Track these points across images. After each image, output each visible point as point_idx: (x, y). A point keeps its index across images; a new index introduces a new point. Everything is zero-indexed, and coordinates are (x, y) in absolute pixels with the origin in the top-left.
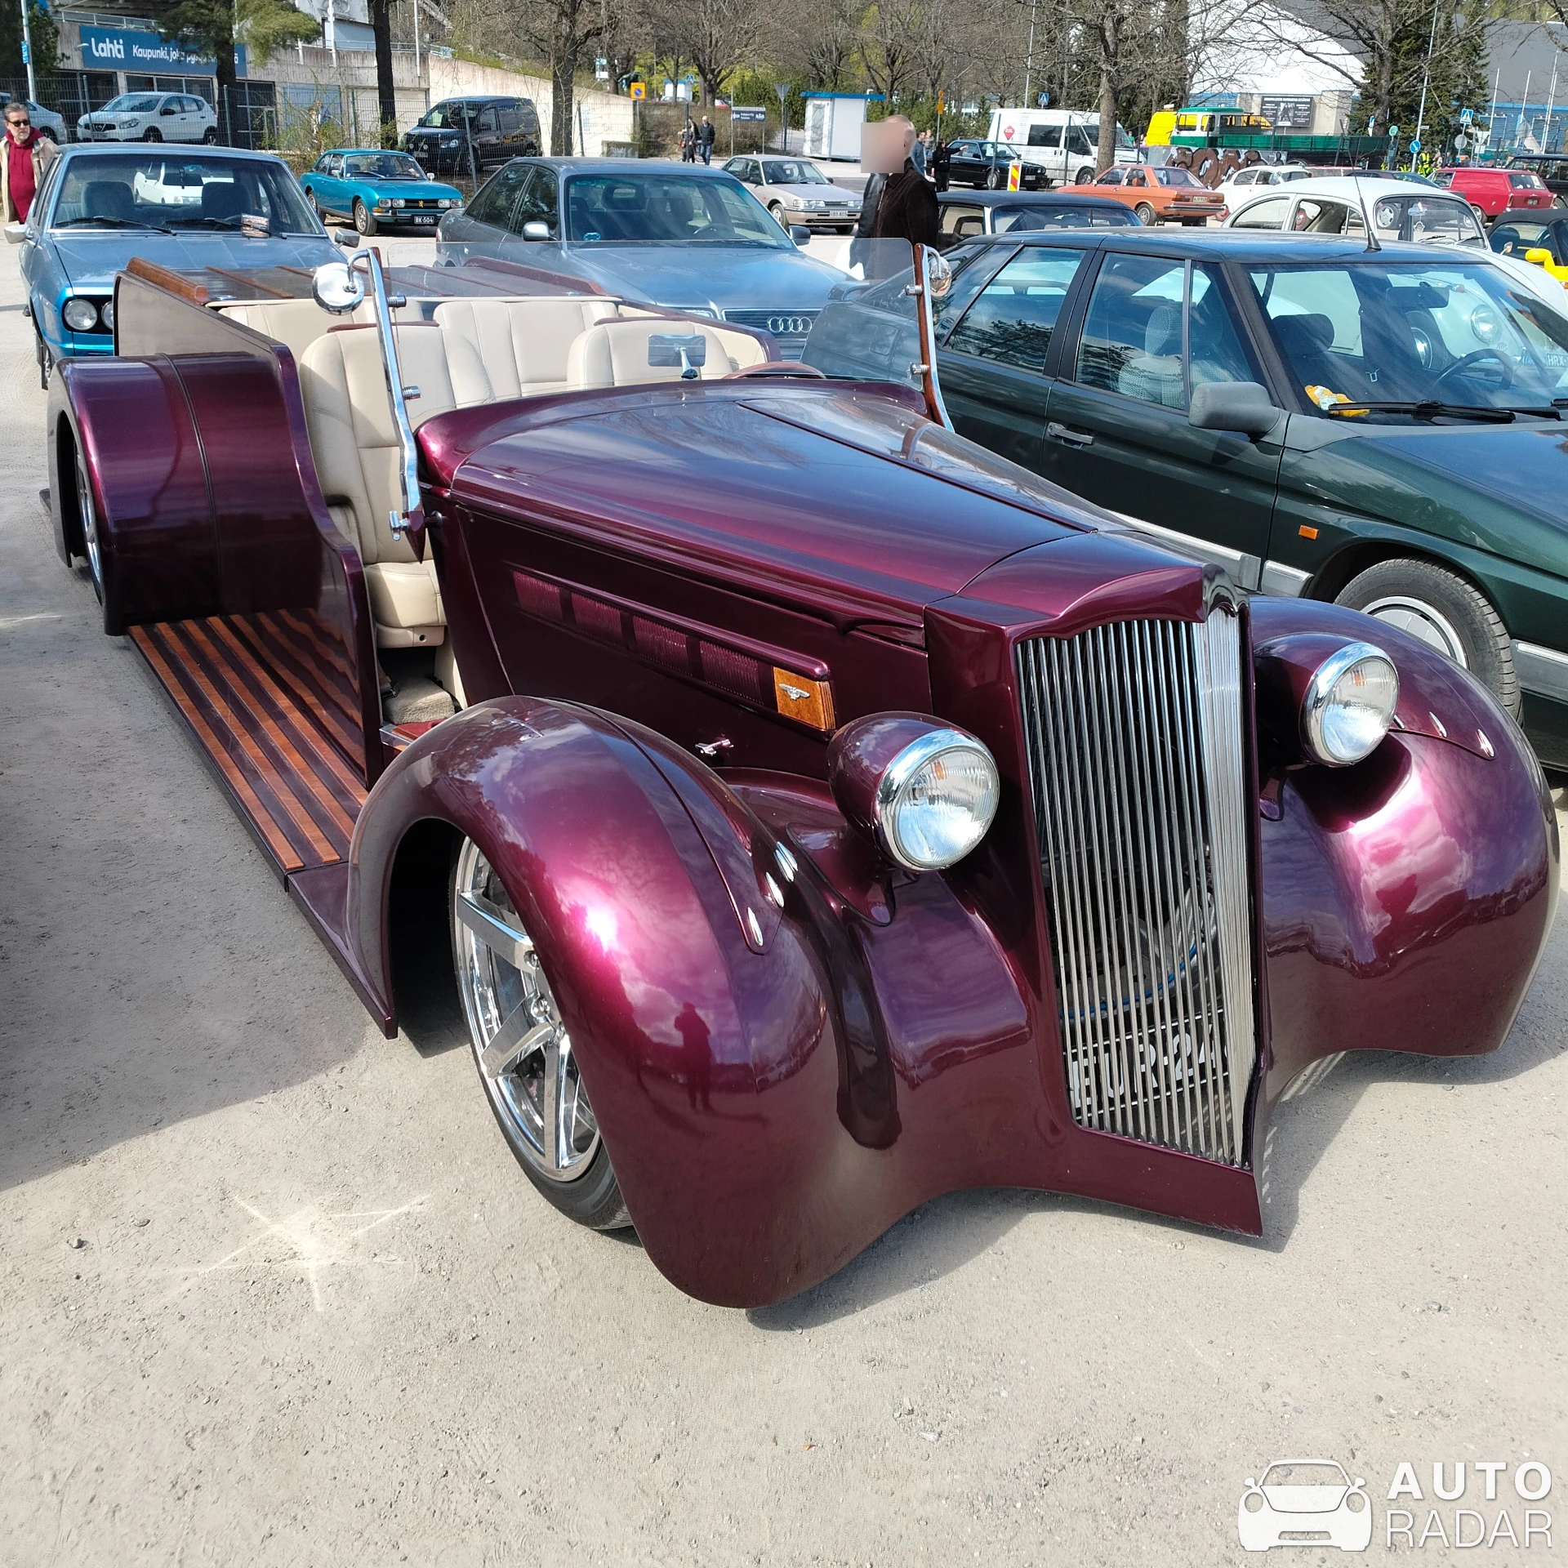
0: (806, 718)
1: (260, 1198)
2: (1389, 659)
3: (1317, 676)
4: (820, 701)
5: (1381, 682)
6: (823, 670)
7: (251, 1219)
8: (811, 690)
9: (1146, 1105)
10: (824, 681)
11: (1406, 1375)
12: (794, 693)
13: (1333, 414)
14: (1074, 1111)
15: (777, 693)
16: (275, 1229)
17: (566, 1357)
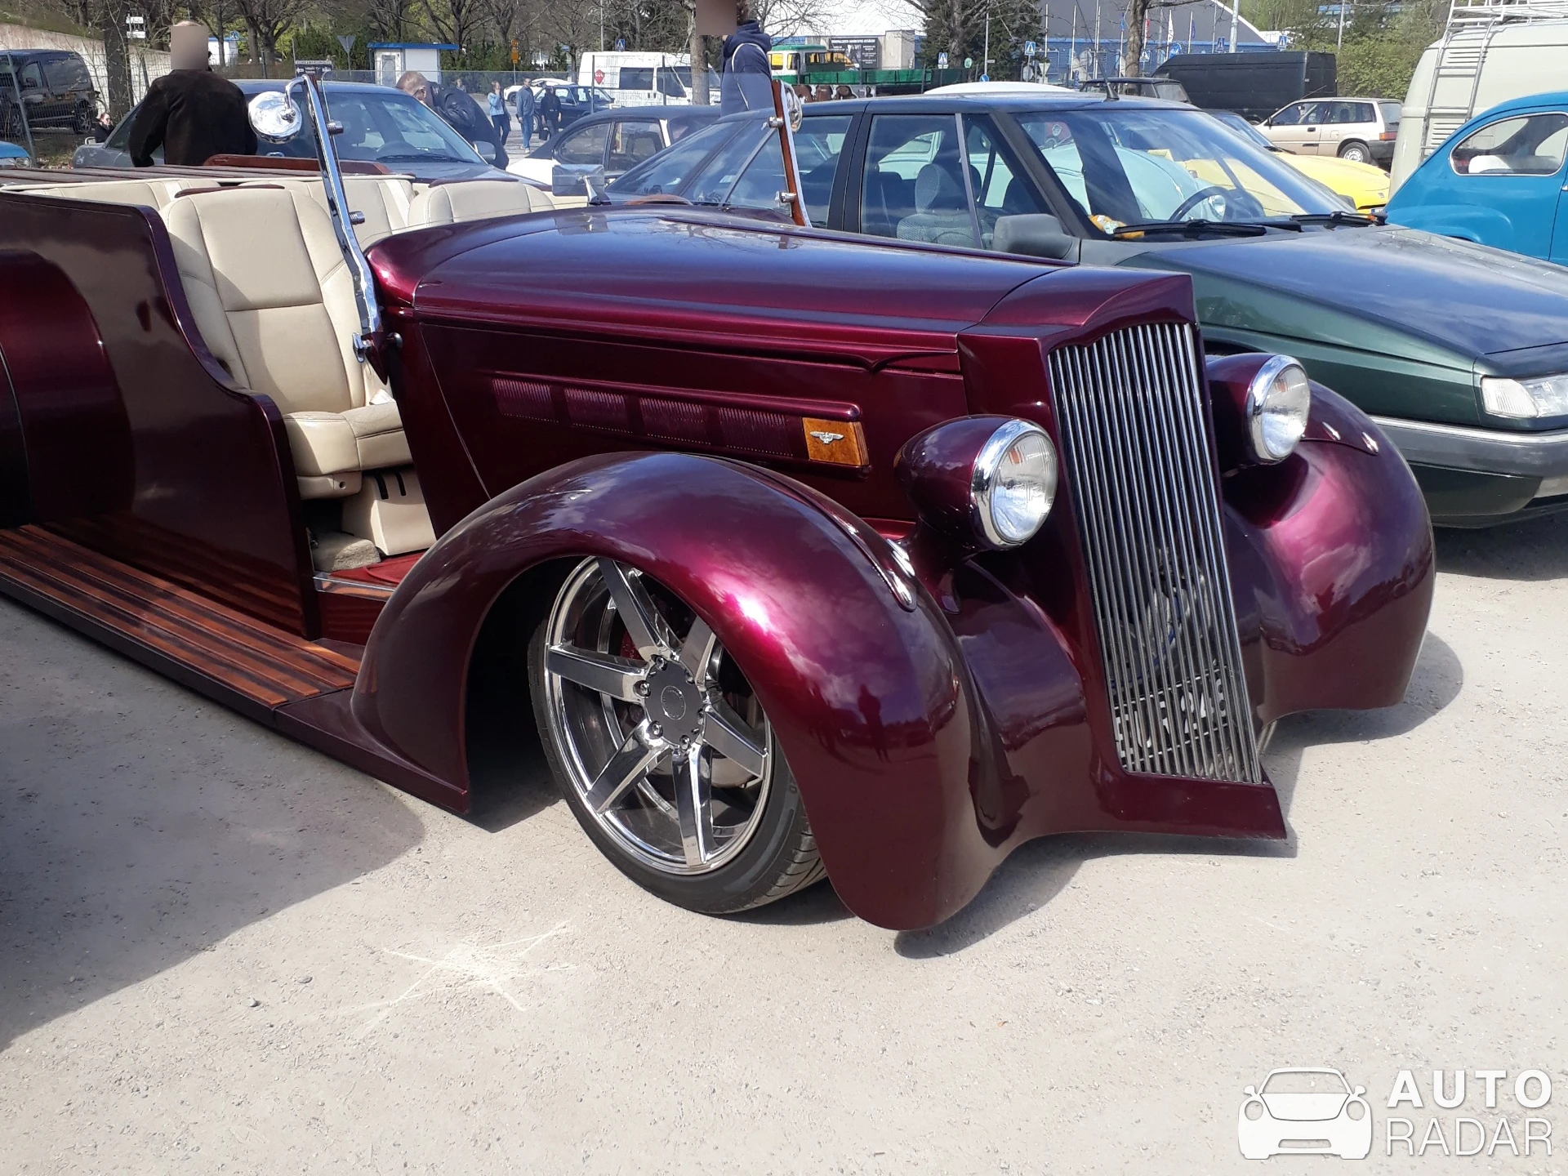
0: (841, 459)
1: (407, 946)
2: (1302, 366)
3: (1252, 388)
4: (855, 440)
5: (1299, 386)
6: (854, 410)
7: (411, 963)
8: (845, 431)
9: (1179, 750)
10: (857, 421)
11: (1430, 915)
12: (827, 438)
13: (1117, 236)
14: (1121, 761)
15: (808, 441)
16: (440, 964)
17: (764, 1003)
